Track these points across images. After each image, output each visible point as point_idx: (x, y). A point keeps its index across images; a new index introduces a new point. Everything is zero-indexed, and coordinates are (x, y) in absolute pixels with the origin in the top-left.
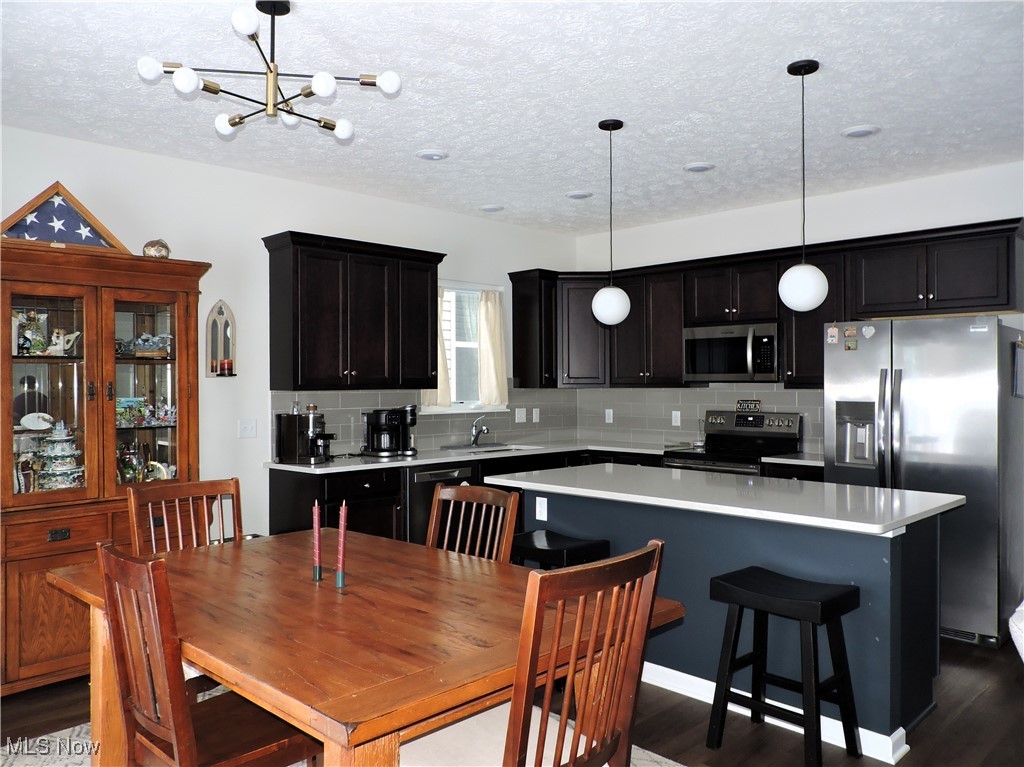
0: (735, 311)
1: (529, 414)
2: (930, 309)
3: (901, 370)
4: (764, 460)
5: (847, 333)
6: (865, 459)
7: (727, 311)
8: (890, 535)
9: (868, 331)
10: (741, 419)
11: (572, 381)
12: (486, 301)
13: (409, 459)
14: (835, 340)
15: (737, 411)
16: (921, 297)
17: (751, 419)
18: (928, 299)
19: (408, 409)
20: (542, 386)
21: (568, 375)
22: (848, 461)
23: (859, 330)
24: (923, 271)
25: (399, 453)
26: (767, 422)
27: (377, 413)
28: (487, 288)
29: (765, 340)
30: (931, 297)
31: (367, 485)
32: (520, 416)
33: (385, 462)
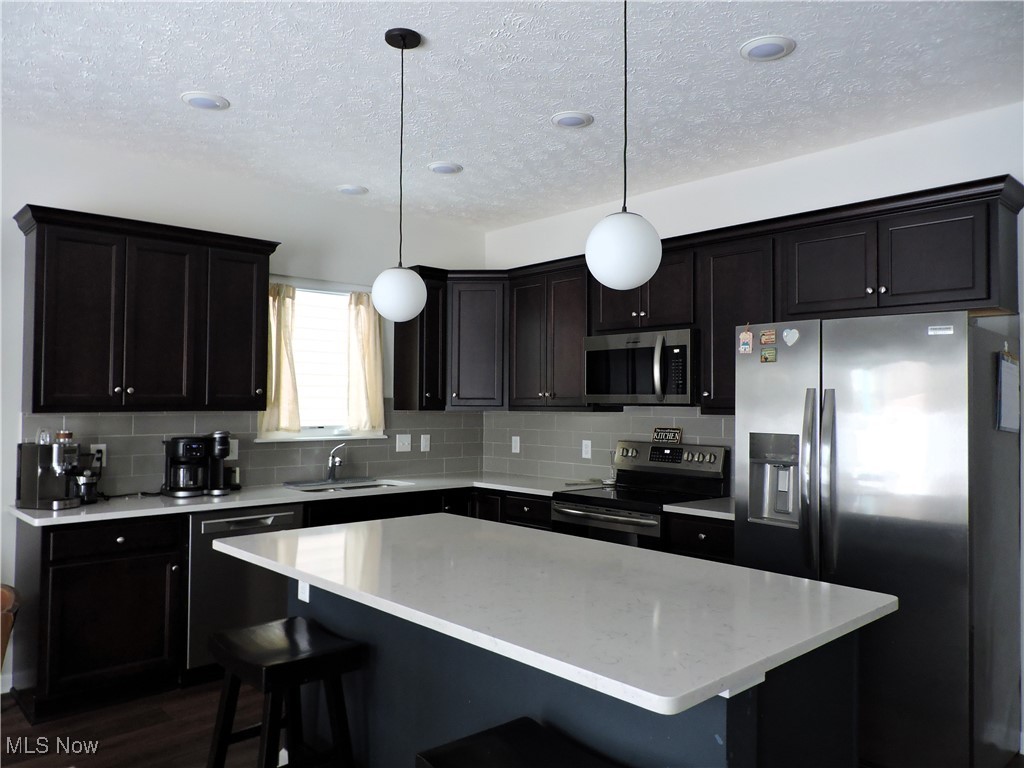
0: (642, 314)
1: (415, 442)
2: (880, 307)
3: (834, 390)
4: (667, 508)
5: (764, 339)
6: (788, 513)
7: (634, 314)
8: (726, 694)
9: (791, 335)
10: (657, 451)
11: (462, 402)
12: (357, 304)
13: (216, 500)
14: (749, 349)
15: (654, 442)
16: (870, 291)
17: (667, 452)
18: (879, 293)
19: (217, 436)
20: (422, 408)
21: (458, 395)
22: (766, 515)
23: (779, 336)
24: (872, 257)
25: (205, 492)
26: (685, 456)
27: (175, 441)
28: (359, 289)
29: (676, 351)
30: (883, 290)
31: (119, 540)
32: (403, 443)
33: (182, 504)
